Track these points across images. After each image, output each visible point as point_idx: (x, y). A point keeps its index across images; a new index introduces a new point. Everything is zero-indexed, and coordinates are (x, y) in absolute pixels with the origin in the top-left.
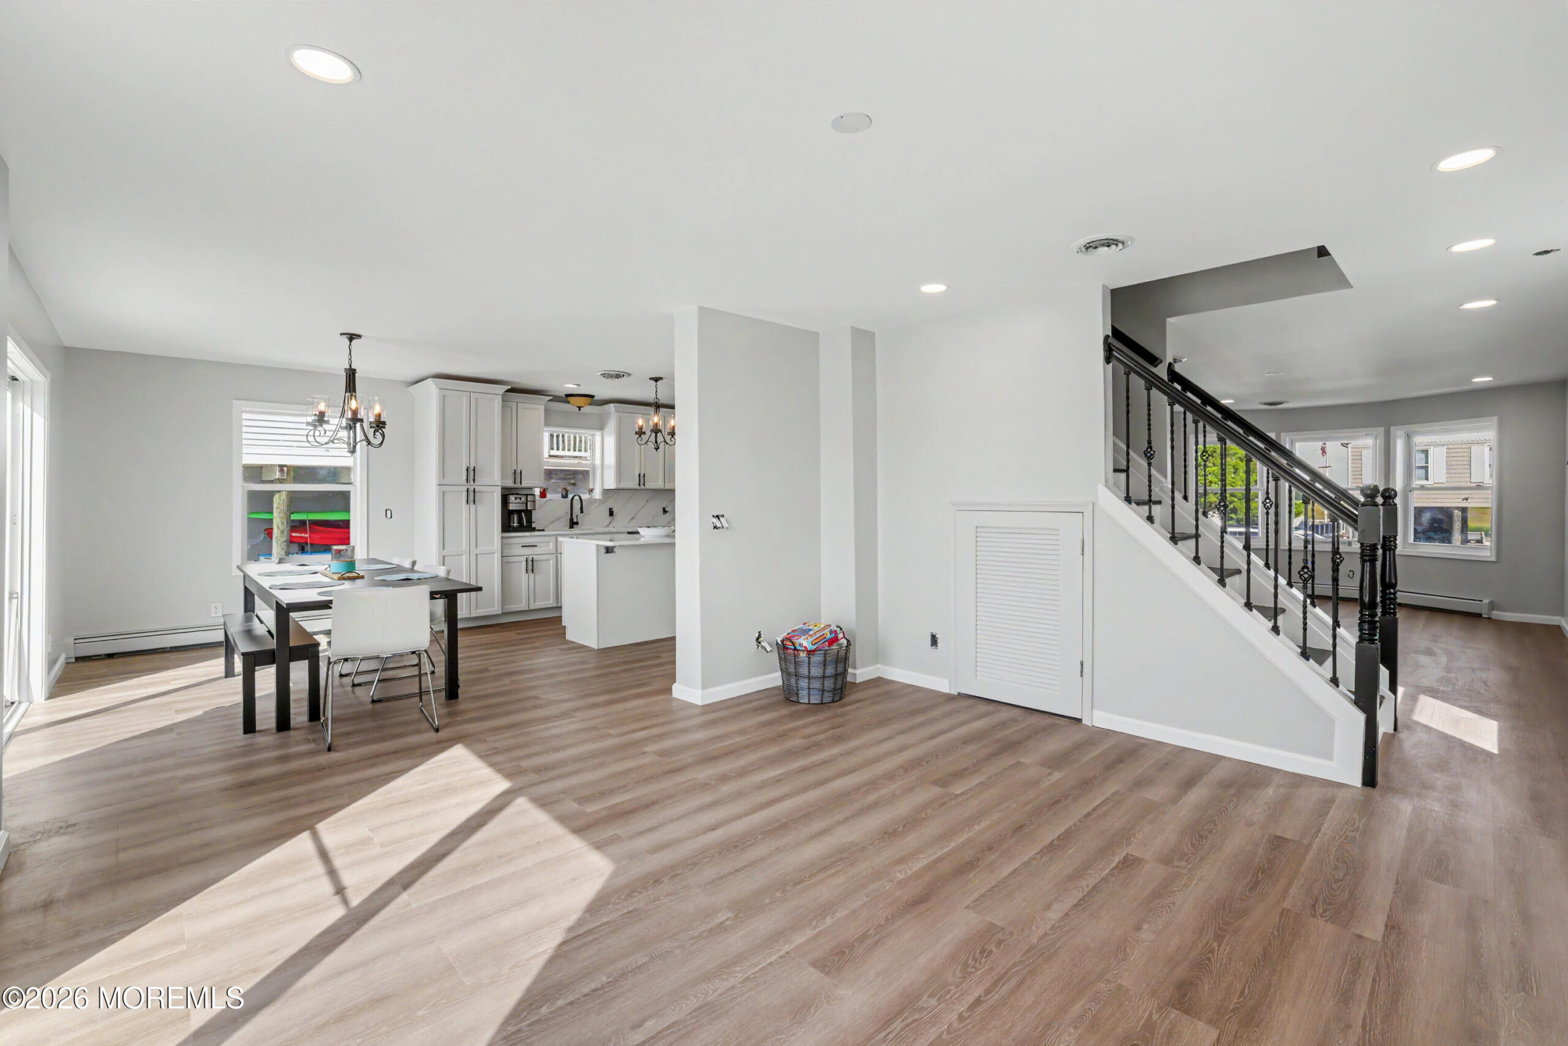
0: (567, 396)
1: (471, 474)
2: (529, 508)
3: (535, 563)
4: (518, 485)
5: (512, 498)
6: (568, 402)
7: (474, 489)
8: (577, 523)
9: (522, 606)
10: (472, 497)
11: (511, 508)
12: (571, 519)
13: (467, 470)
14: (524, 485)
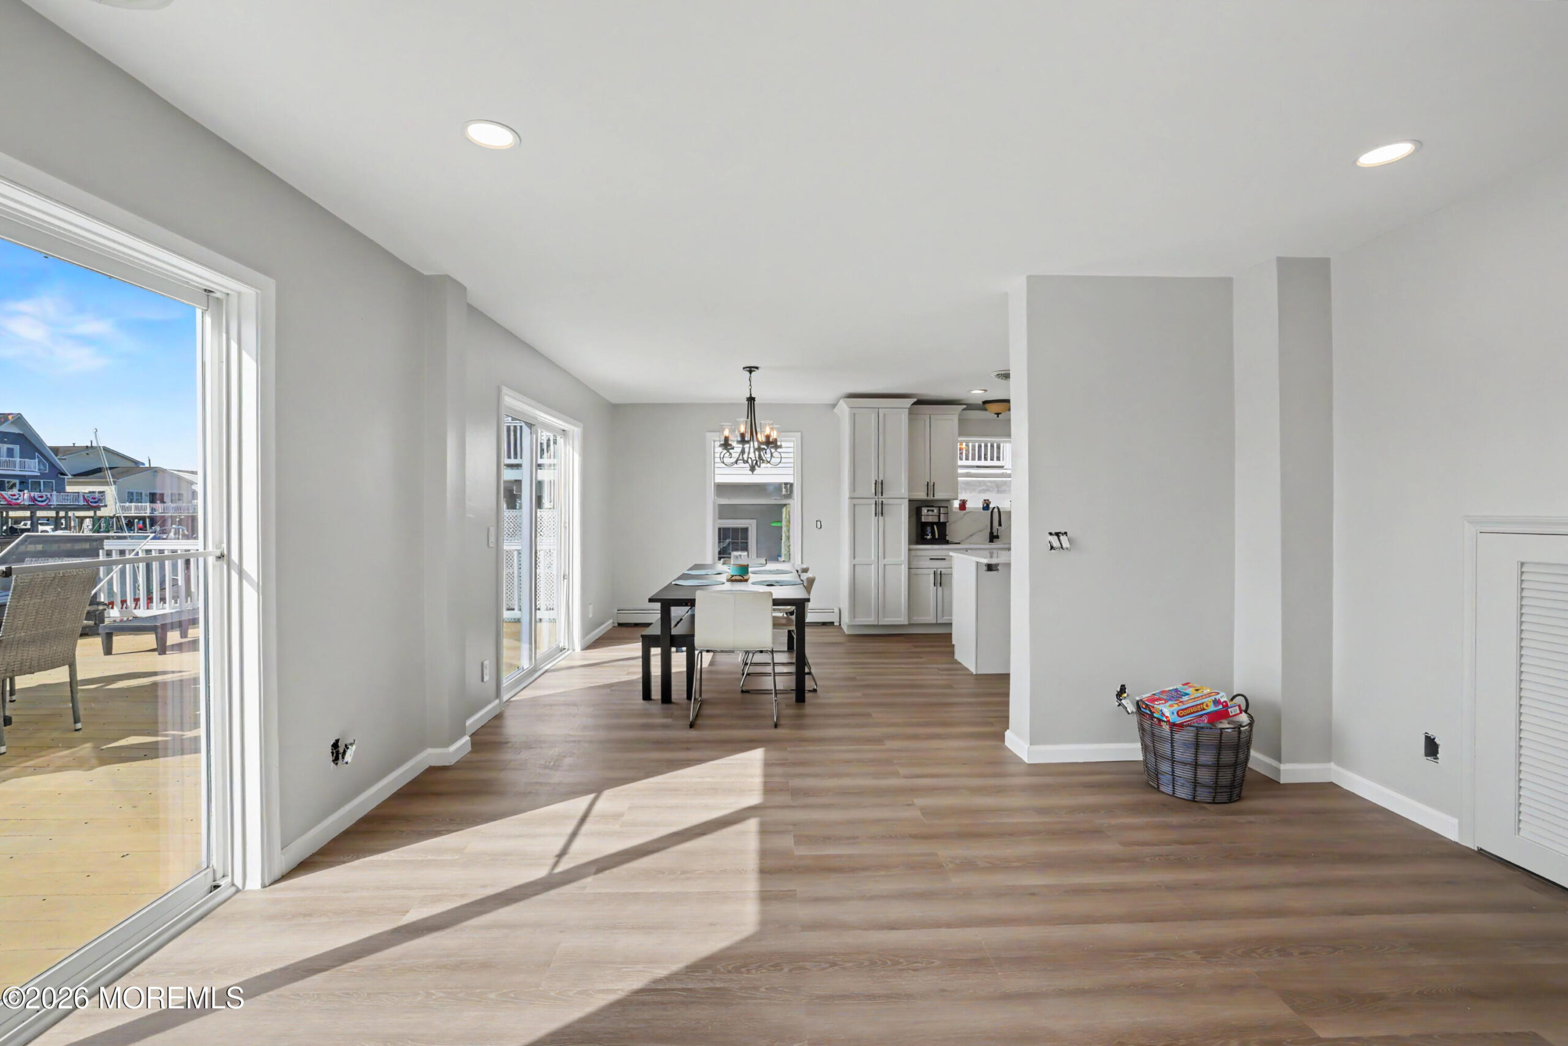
0: (985, 402)
1: (880, 487)
2: (942, 520)
3: (943, 576)
4: (931, 497)
5: (924, 511)
6: (986, 410)
7: (882, 502)
8: (997, 537)
9: (931, 619)
10: (880, 510)
11: (923, 520)
12: (991, 533)
13: (876, 484)
14: (936, 497)
